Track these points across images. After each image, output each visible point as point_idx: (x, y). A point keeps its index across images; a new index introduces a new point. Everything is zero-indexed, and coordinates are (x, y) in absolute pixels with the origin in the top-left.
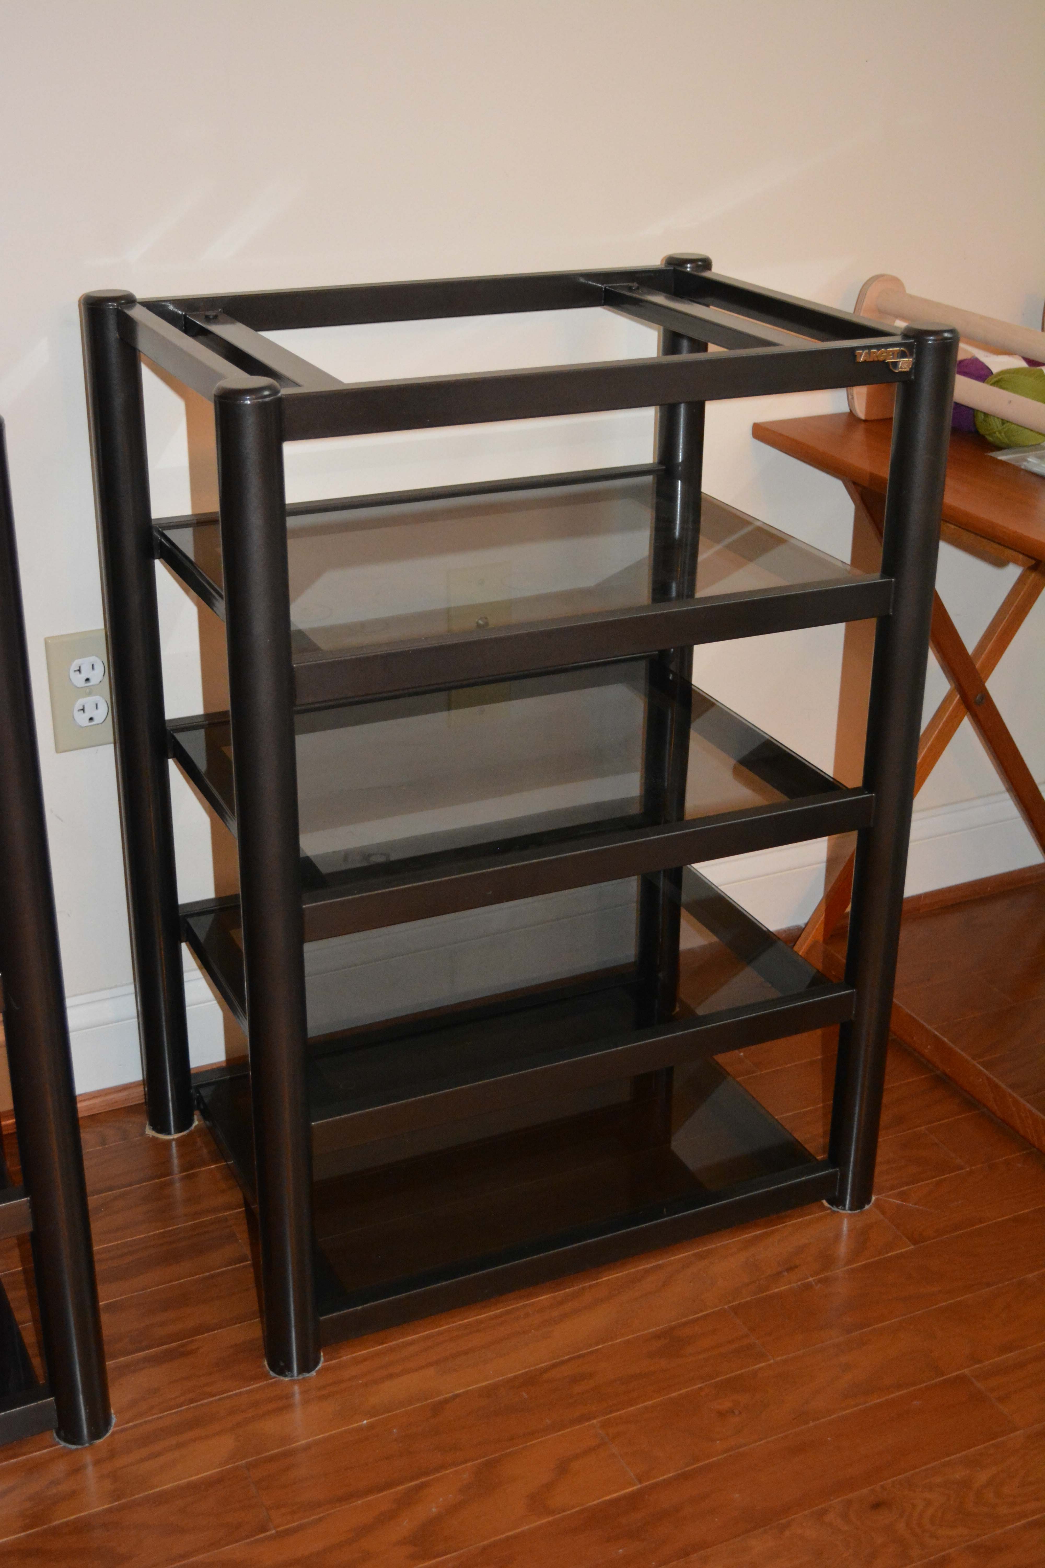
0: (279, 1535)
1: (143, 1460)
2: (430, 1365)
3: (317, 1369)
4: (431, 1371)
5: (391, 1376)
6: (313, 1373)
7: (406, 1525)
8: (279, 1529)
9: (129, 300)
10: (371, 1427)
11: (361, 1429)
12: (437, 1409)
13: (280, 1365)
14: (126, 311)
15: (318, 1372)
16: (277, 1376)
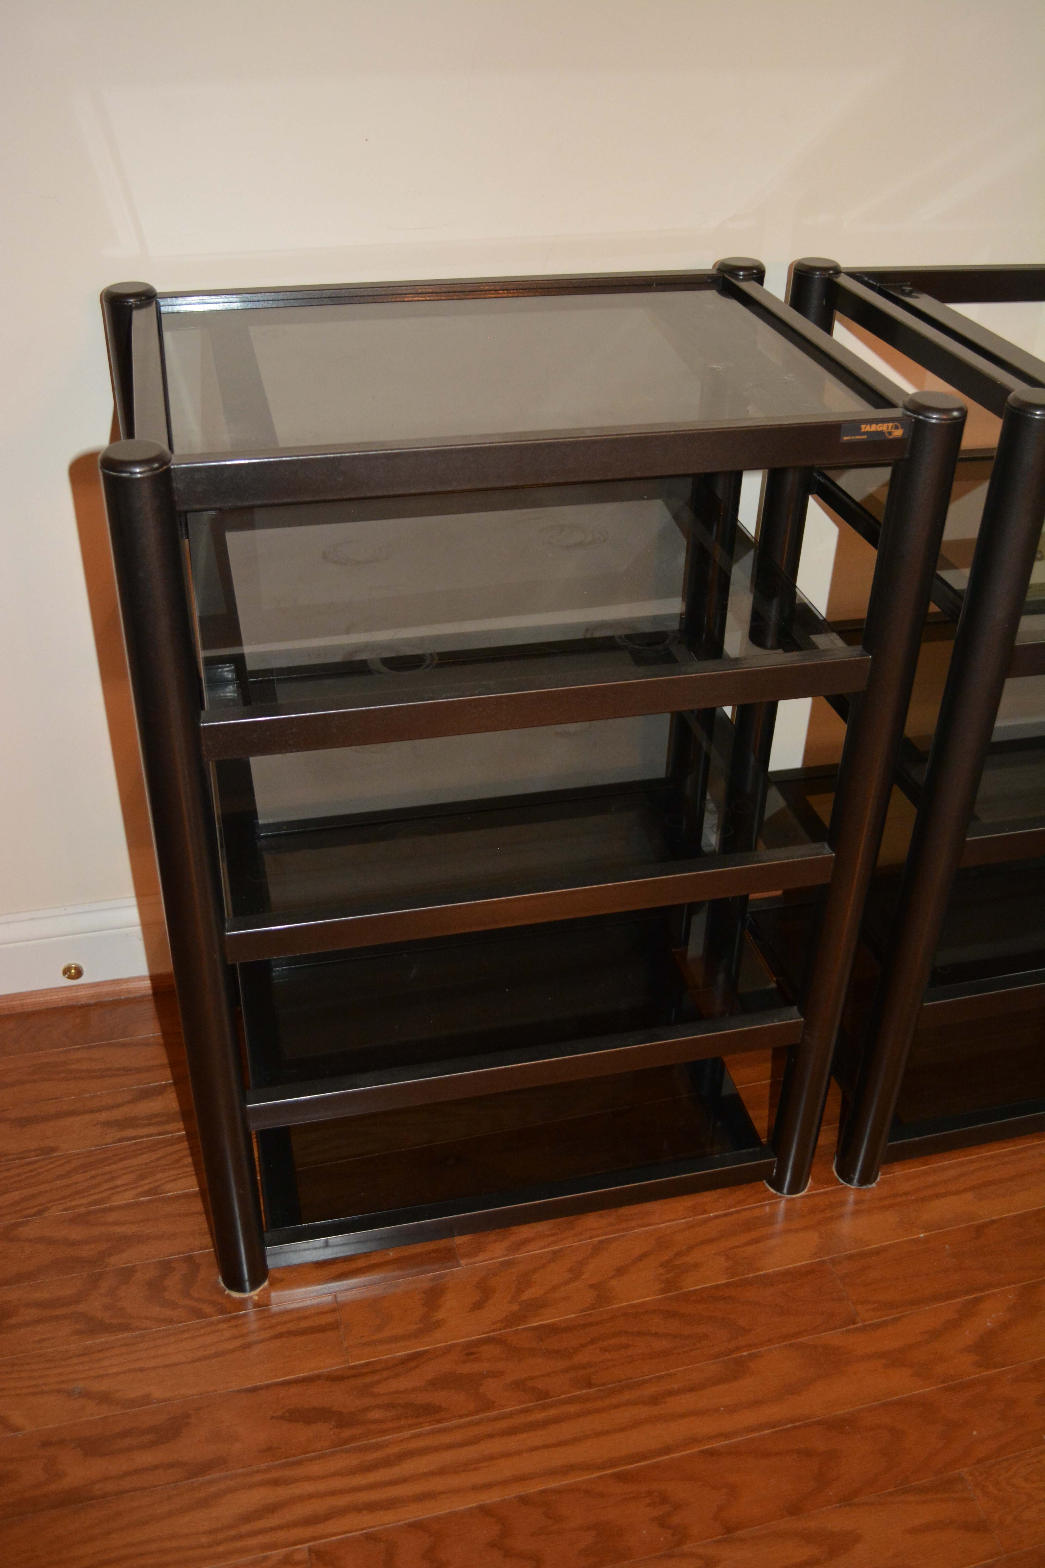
0: (864, 1329)
1: (746, 1244)
2: (966, 1190)
3: (877, 1181)
4: (969, 1196)
5: (938, 1196)
6: (874, 1185)
7: (968, 1334)
8: (865, 1323)
9: (837, 270)
10: (926, 1240)
11: (917, 1241)
12: (980, 1230)
13: (846, 1173)
14: (834, 279)
15: (879, 1184)
16: (844, 1183)
